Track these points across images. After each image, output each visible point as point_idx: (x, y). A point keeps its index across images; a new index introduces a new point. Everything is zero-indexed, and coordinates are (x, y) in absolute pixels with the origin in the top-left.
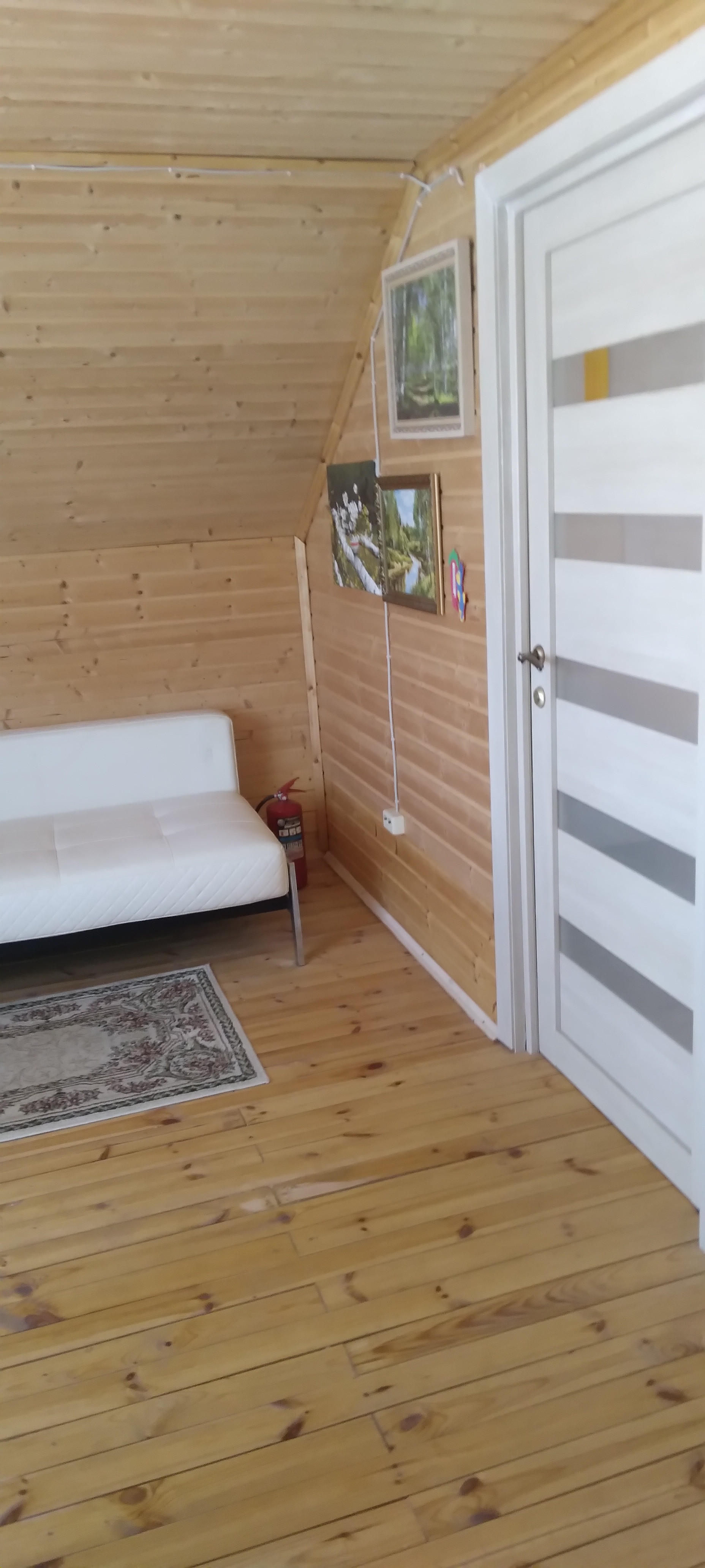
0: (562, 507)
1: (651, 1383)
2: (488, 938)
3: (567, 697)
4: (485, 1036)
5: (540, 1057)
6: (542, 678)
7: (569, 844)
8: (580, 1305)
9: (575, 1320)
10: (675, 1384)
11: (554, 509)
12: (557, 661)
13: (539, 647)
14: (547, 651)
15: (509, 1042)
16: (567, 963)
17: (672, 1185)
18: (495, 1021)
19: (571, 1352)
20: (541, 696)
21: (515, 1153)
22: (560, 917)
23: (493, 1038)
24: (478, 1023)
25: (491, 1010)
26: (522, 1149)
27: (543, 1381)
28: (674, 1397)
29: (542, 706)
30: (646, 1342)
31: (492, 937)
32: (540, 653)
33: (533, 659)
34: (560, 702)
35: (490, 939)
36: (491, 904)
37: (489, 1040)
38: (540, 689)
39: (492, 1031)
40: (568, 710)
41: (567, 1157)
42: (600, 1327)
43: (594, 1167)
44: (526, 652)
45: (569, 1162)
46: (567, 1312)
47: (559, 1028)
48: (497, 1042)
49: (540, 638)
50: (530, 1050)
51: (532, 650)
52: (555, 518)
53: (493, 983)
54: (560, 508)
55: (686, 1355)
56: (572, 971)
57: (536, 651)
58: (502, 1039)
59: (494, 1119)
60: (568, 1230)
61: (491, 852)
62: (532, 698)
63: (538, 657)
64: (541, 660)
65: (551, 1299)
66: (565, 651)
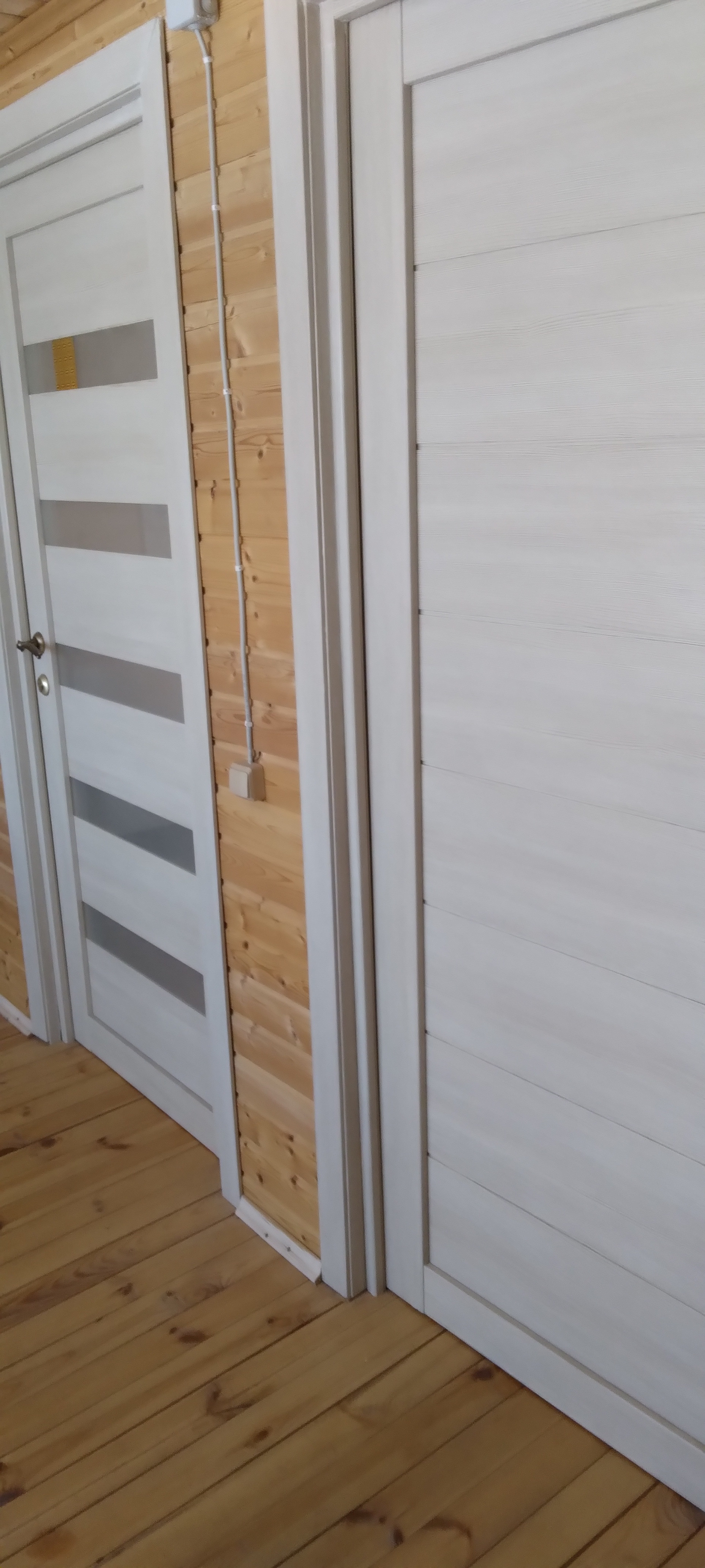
0: (49, 494)
1: (173, 1331)
2: (14, 933)
3: (72, 685)
4: (20, 1033)
5: (76, 1044)
6: (45, 664)
7: (86, 830)
8: (108, 1273)
9: (105, 1288)
10: (196, 1325)
11: (39, 497)
12: (59, 649)
13: (39, 635)
14: (47, 638)
15: (43, 1036)
16: (93, 948)
17: (201, 1144)
18: (28, 1016)
19: (99, 1320)
20: (45, 684)
21: (48, 1142)
22: (83, 903)
23: (27, 1034)
24: (12, 1021)
25: (24, 1005)
26: (55, 1137)
27: (70, 1355)
28: (194, 1338)
29: (47, 694)
30: (169, 1294)
31: (18, 932)
32: (40, 641)
33: (34, 647)
34: (64, 690)
35: (17, 934)
36: (14, 898)
37: (24, 1036)
38: (44, 676)
39: (26, 1026)
40: (73, 697)
41: (101, 1136)
42: (127, 1290)
43: (125, 1142)
44: (26, 639)
45: (102, 1141)
46: (94, 1285)
47: (91, 1014)
48: (32, 1037)
49: (38, 625)
50: (65, 1039)
51: (32, 637)
52: (42, 505)
53: (22, 977)
54: (45, 496)
55: (206, 1298)
56: (99, 956)
57: (35, 638)
58: (36, 1033)
59: (26, 1114)
60: (99, 1206)
61: (9, 845)
62: (37, 686)
63: (38, 645)
64: (42, 648)
65: (80, 1275)
66: (63, 639)
